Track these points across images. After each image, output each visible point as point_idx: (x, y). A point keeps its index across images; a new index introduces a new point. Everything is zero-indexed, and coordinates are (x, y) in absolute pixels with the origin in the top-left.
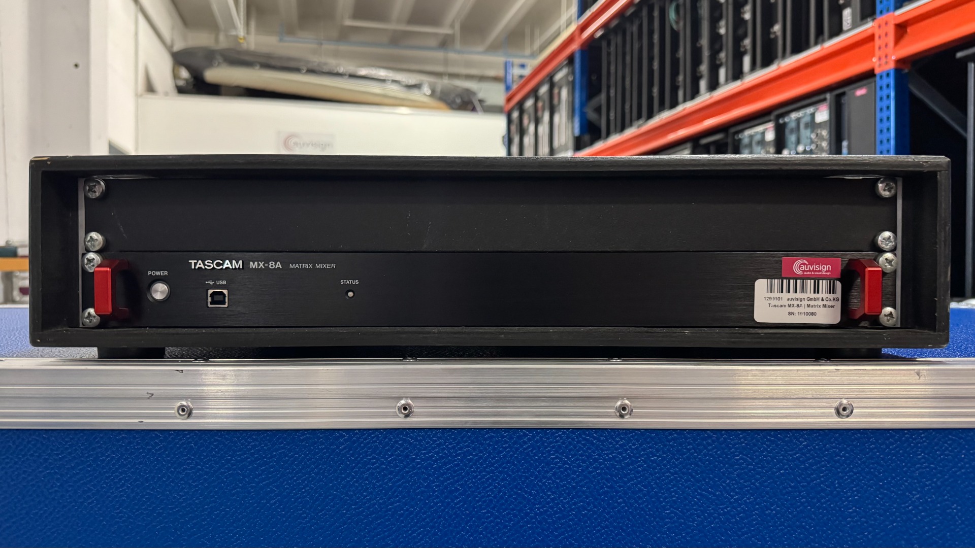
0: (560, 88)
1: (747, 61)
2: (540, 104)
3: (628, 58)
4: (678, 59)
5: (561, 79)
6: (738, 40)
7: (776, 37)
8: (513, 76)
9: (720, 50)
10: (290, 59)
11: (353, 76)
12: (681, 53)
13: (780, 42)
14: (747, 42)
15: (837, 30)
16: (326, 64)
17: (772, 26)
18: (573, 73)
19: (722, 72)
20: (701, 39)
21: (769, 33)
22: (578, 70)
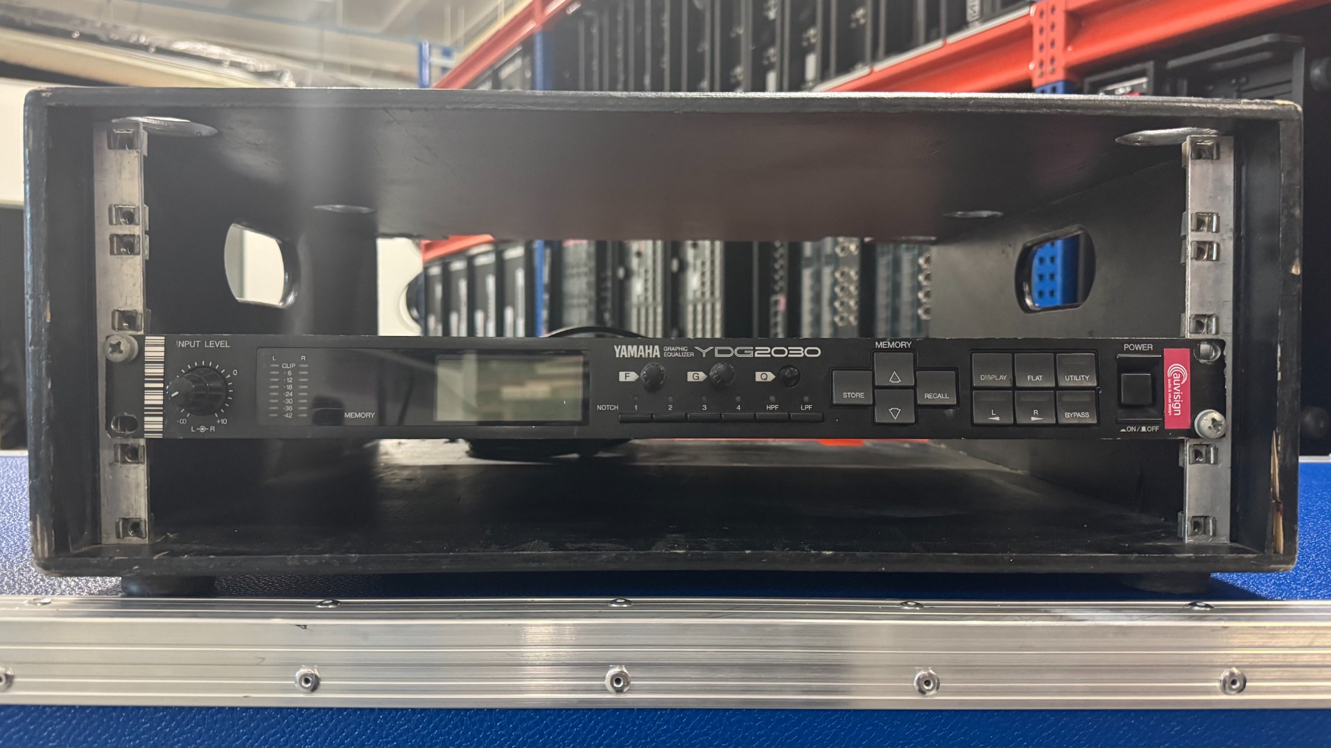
1: (812, 63)
3: (620, 50)
4: (702, 55)
6: (799, 29)
7: (863, 27)
8: (430, 66)
9: (772, 43)
10: (50, 15)
11: (160, 51)
12: (706, 46)
13: (868, 34)
14: (813, 33)
15: (960, 22)
16: (115, 27)
17: (854, 9)
18: (532, 67)
19: (772, 77)
20: (739, 24)
21: (850, 21)
22: (539, 62)
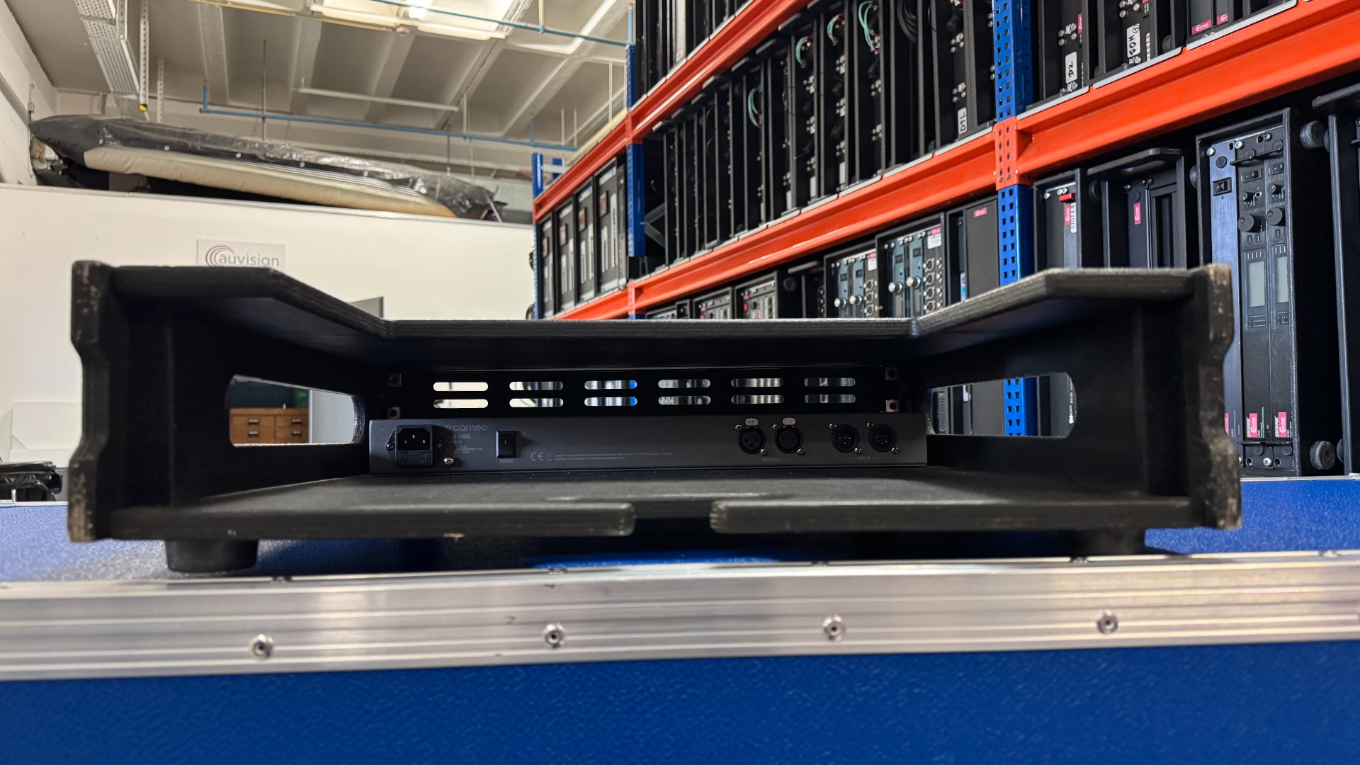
0: (609, 193)
1: (843, 168)
2: (582, 212)
3: (696, 159)
4: (759, 163)
5: (609, 182)
6: (831, 142)
7: (879, 139)
8: (544, 174)
9: (810, 154)
10: (217, 139)
11: (311, 166)
12: (762, 157)
13: (883, 147)
14: (843, 145)
15: (951, 135)
16: (271, 146)
17: (873, 126)
19: (813, 181)
20: (786, 138)
21: (870, 135)
22: (630, 171)
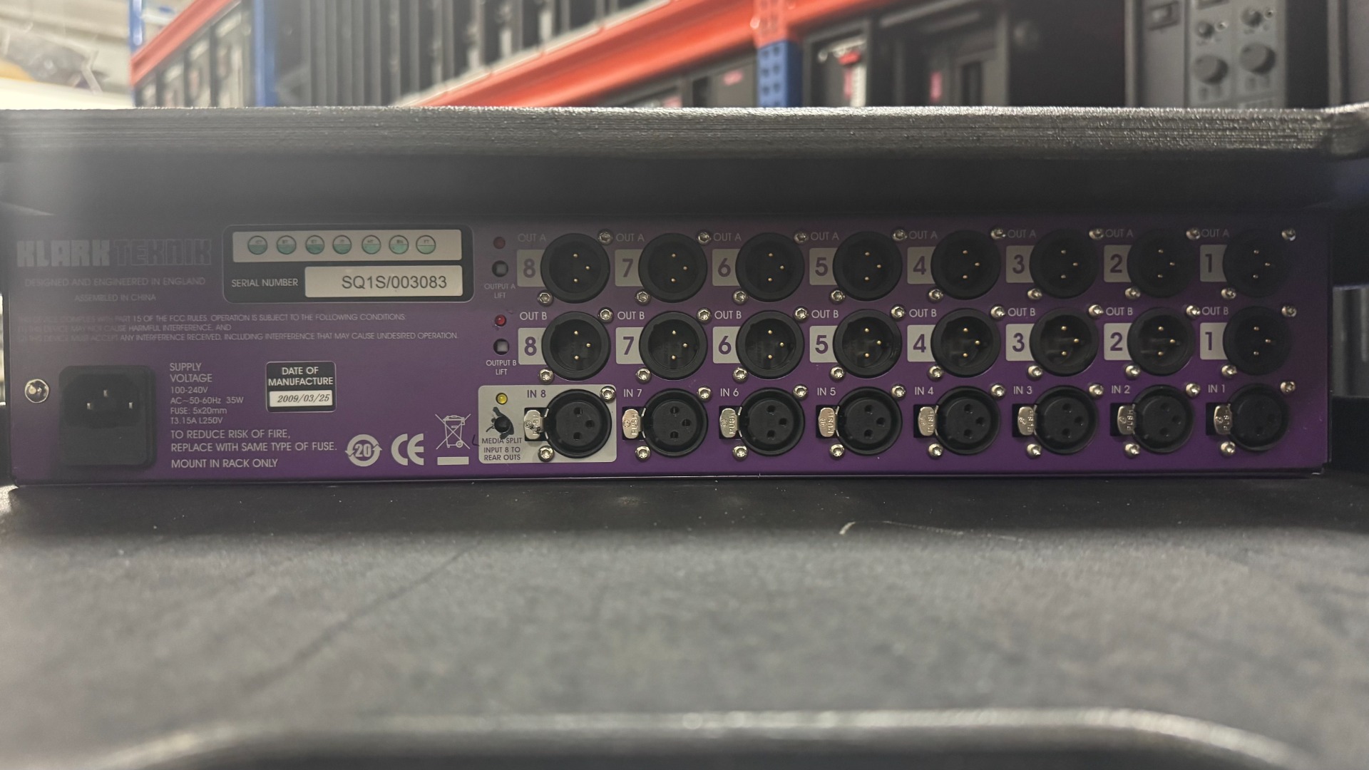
0: (229, 49)
1: (546, 19)
2: (194, 76)
4: (432, 12)
5: (229, 33)
8: (144, 25)
18: (251, 21)
19: (506, 38)
22: (259, 19)
